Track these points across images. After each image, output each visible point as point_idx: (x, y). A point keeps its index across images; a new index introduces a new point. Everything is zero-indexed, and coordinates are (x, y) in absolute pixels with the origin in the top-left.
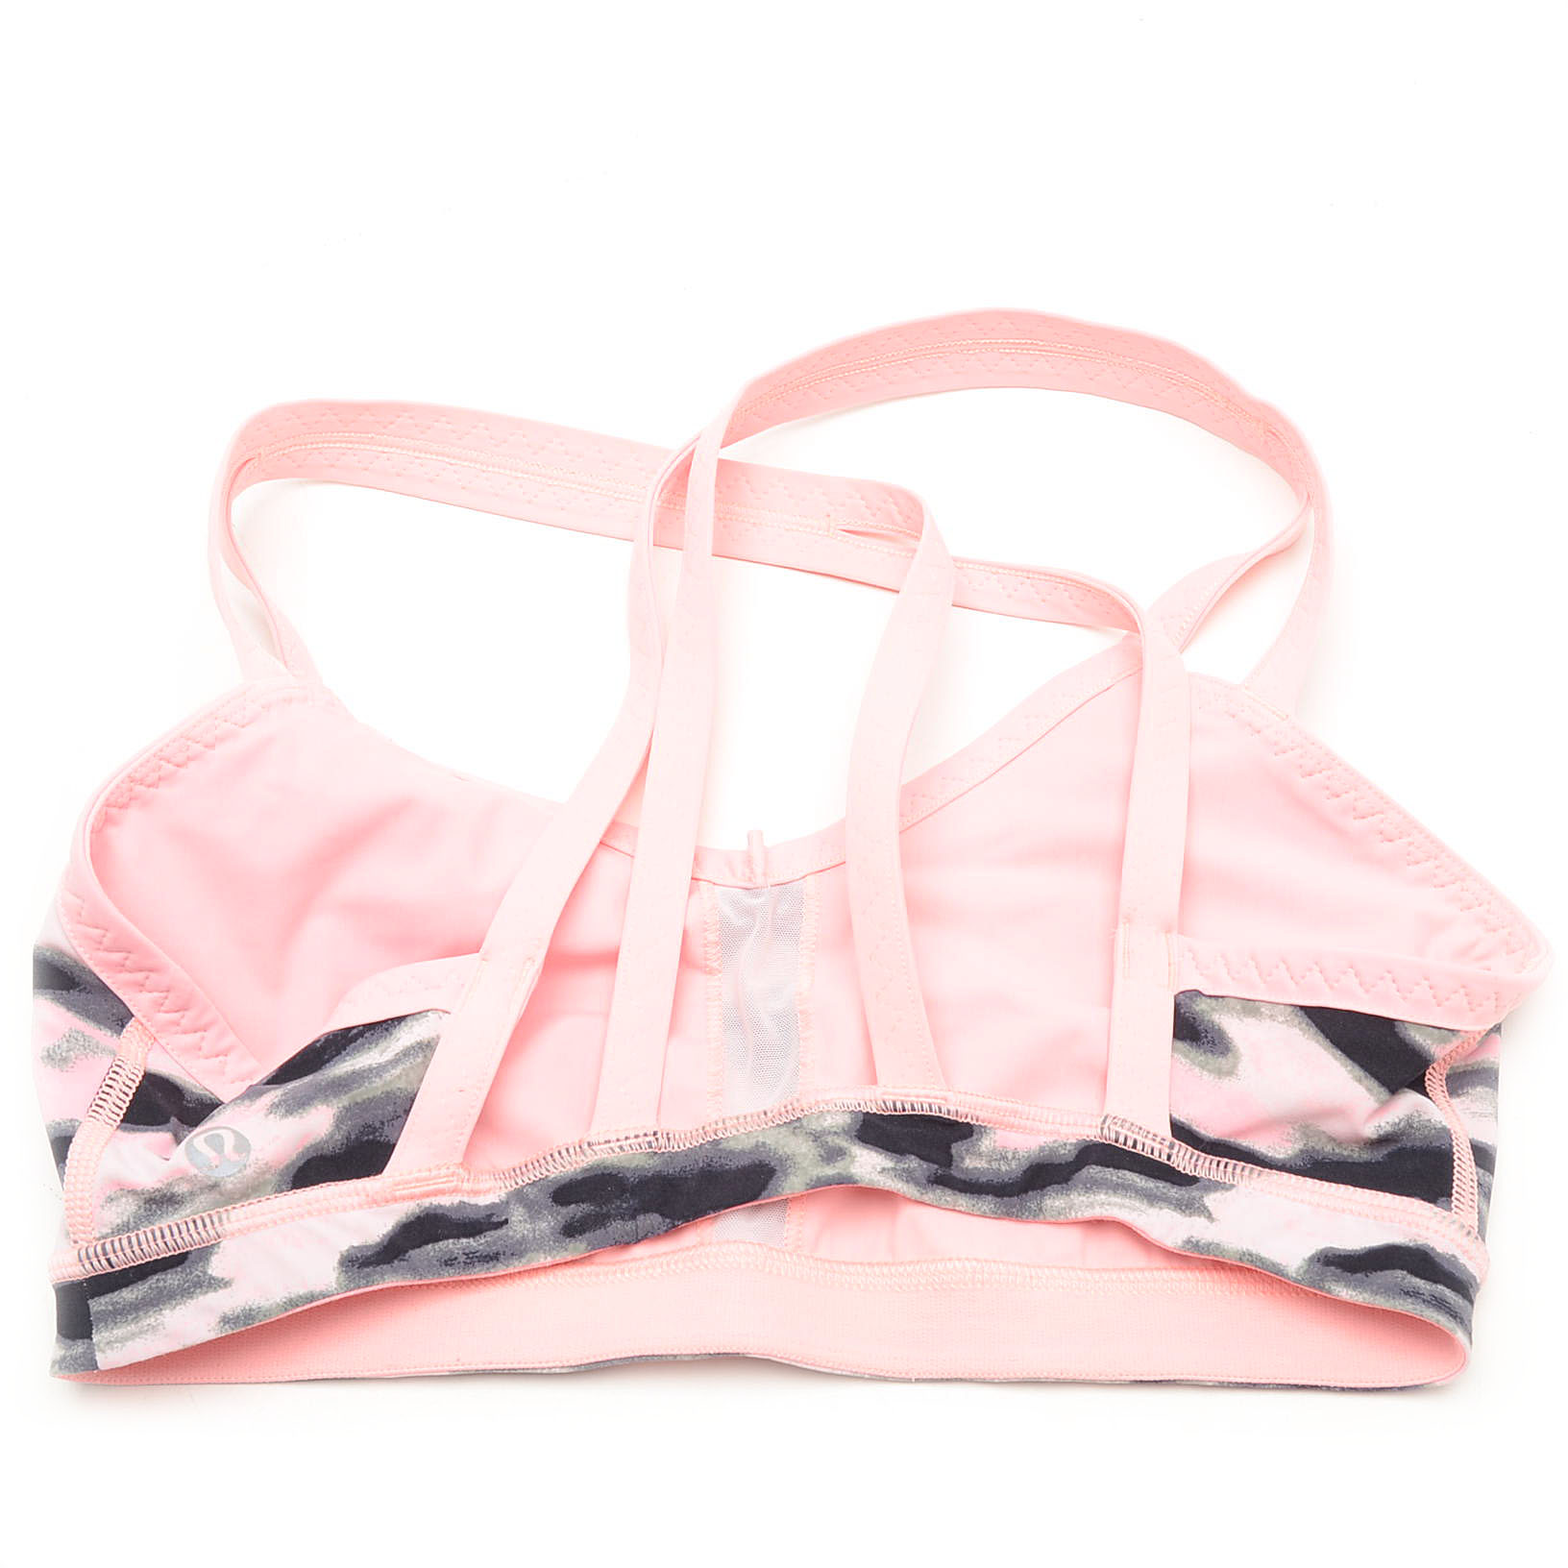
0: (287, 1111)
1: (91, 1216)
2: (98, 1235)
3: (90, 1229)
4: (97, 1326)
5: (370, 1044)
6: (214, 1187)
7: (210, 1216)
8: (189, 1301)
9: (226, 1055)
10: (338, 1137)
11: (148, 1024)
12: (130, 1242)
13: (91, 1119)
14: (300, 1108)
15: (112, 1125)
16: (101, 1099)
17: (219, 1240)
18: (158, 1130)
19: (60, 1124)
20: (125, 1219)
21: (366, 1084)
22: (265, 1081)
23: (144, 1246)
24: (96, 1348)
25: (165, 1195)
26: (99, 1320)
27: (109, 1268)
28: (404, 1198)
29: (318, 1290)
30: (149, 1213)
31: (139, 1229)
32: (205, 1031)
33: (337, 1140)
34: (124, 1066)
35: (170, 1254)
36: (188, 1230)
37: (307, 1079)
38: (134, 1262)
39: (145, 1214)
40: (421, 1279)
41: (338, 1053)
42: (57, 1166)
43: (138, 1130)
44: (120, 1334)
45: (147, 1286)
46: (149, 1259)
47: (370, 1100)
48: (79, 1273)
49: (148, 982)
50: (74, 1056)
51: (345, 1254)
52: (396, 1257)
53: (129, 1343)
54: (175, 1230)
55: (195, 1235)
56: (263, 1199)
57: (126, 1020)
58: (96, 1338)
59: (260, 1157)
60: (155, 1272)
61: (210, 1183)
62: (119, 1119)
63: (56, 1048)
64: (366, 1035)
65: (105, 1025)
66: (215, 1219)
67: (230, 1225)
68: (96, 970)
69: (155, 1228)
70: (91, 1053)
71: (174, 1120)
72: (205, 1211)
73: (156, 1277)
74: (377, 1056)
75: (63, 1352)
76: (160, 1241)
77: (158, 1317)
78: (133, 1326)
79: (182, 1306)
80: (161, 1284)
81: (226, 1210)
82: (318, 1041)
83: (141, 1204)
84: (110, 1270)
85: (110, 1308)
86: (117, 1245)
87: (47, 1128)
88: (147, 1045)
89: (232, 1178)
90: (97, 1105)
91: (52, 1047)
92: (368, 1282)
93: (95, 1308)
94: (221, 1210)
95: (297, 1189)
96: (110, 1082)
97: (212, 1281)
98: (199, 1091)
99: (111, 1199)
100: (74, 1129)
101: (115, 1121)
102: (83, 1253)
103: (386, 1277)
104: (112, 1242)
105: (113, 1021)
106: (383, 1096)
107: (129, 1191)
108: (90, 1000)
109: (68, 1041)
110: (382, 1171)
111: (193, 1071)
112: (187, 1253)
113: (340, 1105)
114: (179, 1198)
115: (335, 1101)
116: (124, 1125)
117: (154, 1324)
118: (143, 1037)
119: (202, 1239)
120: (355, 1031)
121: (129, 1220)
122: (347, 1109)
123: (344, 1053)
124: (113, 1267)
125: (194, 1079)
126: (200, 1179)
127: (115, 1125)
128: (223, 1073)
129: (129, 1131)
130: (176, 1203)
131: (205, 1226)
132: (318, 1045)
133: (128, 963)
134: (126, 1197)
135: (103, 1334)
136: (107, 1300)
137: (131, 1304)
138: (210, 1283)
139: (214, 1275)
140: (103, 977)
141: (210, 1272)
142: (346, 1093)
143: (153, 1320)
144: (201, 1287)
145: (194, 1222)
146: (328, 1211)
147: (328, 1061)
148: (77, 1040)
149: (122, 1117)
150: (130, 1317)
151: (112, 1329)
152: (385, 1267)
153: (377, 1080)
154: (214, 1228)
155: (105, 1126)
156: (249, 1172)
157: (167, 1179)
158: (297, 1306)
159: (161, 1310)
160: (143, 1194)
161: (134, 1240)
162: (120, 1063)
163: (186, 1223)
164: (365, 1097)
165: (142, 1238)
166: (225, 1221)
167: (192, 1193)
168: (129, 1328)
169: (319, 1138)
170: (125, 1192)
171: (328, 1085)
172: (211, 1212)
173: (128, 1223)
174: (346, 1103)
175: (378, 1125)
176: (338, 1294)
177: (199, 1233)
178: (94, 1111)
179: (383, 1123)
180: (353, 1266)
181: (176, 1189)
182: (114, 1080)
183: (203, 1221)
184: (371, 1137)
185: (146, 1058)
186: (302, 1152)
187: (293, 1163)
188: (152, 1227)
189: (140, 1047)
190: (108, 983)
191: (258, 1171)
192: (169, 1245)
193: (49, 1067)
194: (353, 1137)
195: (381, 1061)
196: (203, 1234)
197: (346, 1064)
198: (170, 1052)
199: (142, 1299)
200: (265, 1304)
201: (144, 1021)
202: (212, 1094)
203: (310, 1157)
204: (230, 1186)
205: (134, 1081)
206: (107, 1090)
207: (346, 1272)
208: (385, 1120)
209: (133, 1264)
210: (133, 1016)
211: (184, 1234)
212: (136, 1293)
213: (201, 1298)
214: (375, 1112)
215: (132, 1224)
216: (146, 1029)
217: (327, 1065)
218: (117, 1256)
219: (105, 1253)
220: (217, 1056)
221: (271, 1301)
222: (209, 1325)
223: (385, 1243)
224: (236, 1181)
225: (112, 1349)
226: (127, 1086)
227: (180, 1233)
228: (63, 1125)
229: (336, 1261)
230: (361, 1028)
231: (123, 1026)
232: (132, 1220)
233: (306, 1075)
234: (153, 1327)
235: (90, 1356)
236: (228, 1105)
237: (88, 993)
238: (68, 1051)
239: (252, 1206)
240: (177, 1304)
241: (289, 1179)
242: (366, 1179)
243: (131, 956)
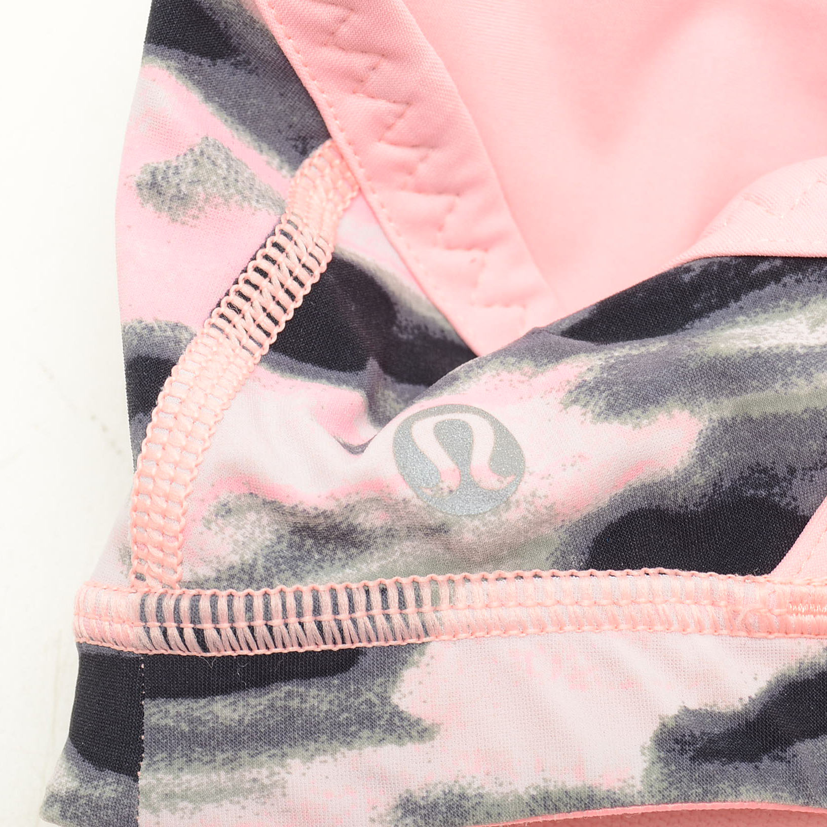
0: (610, 407)
1: (181, 537)
2: (187, 577)
3: (175, 561)
4: (152, 756)
5: (792, 299)
6: (437, 531)
7: (417, 586)
8: (344, 749)
9: (486, 250)
10: (698, 480)
11: (353, 160)
12: (249, 608)
13: (214, 332)
14: (636, 406)
15: (252, 354)
16: (240, 294)
17: (425, 640)
18: (339, 382)
19: (152, 329)
20: (248, 557)
21: (777, 386)
22: (565, 326)
23: (277, 622)
24: (141, 798)
25: (336, 527)
26: (161, 746)
27: (198, 648)
28: (803, 631)
29: (604, 788)
30: (297, 553)
31: (271, 585)
32: (458, 195)
33: (695, 487)
34: (295, 237)
35: (323, 647)
36: (369, 607)
37: (656, 346)
38: (250, 649)
39: (288, 554)
40: (807, 804)
41: (722, 304)
42: (131, 416)
43: (300, 373)
44: (194, 783)
45: (265, 700)
46: (280, 650)
47: (778, 420)
48: (137, 643)
49: (374, 77)
50: (202, 196)
51: (671, 724)
52: (766, 751)
53: (209, 809)
54: (343, 600)
55: (380, 620)
56: (527, 574)
57: (312, 142)
58: (145, 778)
59: (540, 493)
60: (287, 677)
61: (432, 522)
62: (268, 342)
63: (171, 172)
64: (786, 280)
65: (272, 145)
66: (426, 593)
67: (451, 612)
68: (279, 31)
69: (306, 590)
70: (238, 197)
71: (372, 365)
72: (407, 574)
73: (286, 688)
74: (803, 328)
75: (75, 784)
76: (308, 619)
77: (277, 769)
78: (222, 773)
79: (328, 758)
80: (295, 703)
81: (451, 581)
82: (687, 270)
83: (285, 531)
84: (197, 652)
85: (185, 727)
86: (222, 604)
87: (125, 333)
88: (343, 197)
89: (476, 522)
90: (230, 305)
91: (162, 166)
92: (706, 792)
93: (154, 720)
94: (440, 578)
95: (598, 569)
96: (265, 265)
97: (396, 720)
98: (422, 309)
99: (226, 511)
100: (179, 346)
101: (261, 345)
102: (152, 603)
103: (742, 789)
104: (214, 598)
105: (287, 139)
106: (806, 416)
107: (265, 503)
108: (250, 88)
109: (196, 163)
110: (773, 567)
111: (419, 269)
112: (358, 652)
113: (715, 416)
114: (362, 537)
115: (707, 405)
116: (275, 356)
117: (266, 781)
118: (340, 183)
119: (392, 630)
120: (764, 267)
121: (255, 560)
122: (727, 426)
123: (733, 305)
124: (205, 649)
125: (419, 284)
126: (411, 509)
127: (259, 353)
128: (474, 284)
129: (283, 371)
130: (354, 545)
131: (402, 604)
132: (686, 278)
133: (344, 30)
134: (258, 512)
135: (159, 776)
136: (182, 709)
137: (229, 729)
138: (390, 722)
139: (402, 708)
140: (289, 47)
141: (395, 699)
142: (733, 393)
143: (265, 772)
144: (372, 727)
145: (384, 591)
146: (650, 625)
147: (699, 315)
148: (214, 163)
149: (274, 339)
150: (220, 757)
151: (181, 769)
152: (743, 766)
153: (802, 382)
154: (420, 613)
155: (239, 350)
156: (513, 516)
157: (349, 495)
158: (557, 809)
159: (284, 755)
160: (293, 515)
161: (258, 603)
162: (288, 228)
163: (367, 592)
164: (770, 410)
165: (275, 602)
166: (444, 604)
167: (390, 533)
168: (214, 777)
169: (663, 475)
170: (260, 501)
171: (701, 368)
172: (421, 579)
173: (253, 566)
174: (727, 414)
175: (781, 471)
176: (643, 804)
177: (388, 617)
178: (222, 316)
179: (792, 471)
180: (682, 751)
181: (360, 520)
182: (274, 262)
183: (401, 593)
184: (763, 493)
185: (336, 227)
186: (622, 495)
187: (598, 515)
188: (298, 585)
189: (329, 200)
190: (296, 60)
191: (530, 517)
192: (326, 629)
193: (150, 207)
194: (727, 484)
195: (812, 342)
196: (397, 619)
197: (737, 331)
198: (383, 220)
199: (251, 725)
200: (493, 790)
201: (348, 151)
202: (447, 320)
203: (635, 507)
204: (468, 537)
205: (310, 271)
206: (256, 278)
207: (667, 764)
208: (799, 466)
209: (246, 652)
210: (328, 136)
211: (360, 614)
212: (241, 711)
213: (368, 750)
214: (783, 446)
215: (260, 571)
216: (349, 168)
217: (697, 323)
218: (218, 630)
219: (195, 618)
220: (470, 247)
221: (506, 789)
222: (374, 808)
223: (752, 716)
224: (483, 529)
225: (174, 811)
226: (296, 279)
227: (352, 609)
228: (158, 333)
229: (650, 734)
230: (778, 263)
231: (304, 153)
232: (261, 561)
233: (653, 335)
234: (263, 787)
235: (126, 812)
236: (488, 360)
237: (250, 72)
238: (192, 183)
239: (502, 583)
240: (317, 749)
241: (586, 543)
242: (739, 578)
243: (354, 18)
